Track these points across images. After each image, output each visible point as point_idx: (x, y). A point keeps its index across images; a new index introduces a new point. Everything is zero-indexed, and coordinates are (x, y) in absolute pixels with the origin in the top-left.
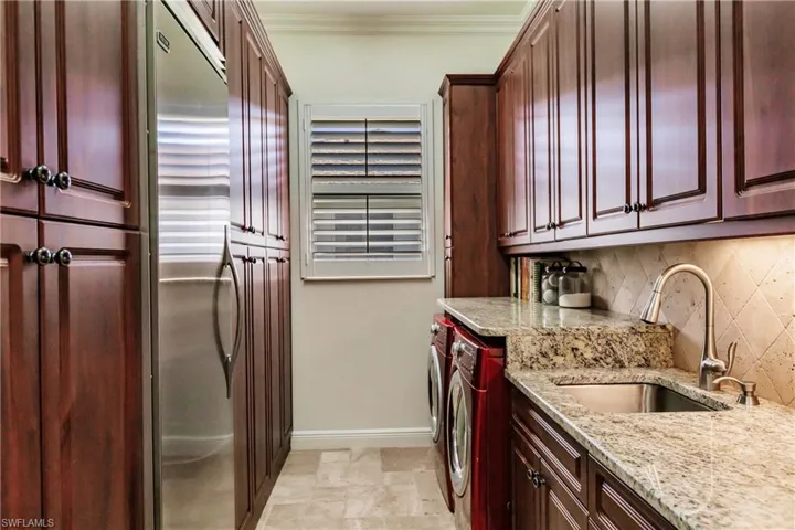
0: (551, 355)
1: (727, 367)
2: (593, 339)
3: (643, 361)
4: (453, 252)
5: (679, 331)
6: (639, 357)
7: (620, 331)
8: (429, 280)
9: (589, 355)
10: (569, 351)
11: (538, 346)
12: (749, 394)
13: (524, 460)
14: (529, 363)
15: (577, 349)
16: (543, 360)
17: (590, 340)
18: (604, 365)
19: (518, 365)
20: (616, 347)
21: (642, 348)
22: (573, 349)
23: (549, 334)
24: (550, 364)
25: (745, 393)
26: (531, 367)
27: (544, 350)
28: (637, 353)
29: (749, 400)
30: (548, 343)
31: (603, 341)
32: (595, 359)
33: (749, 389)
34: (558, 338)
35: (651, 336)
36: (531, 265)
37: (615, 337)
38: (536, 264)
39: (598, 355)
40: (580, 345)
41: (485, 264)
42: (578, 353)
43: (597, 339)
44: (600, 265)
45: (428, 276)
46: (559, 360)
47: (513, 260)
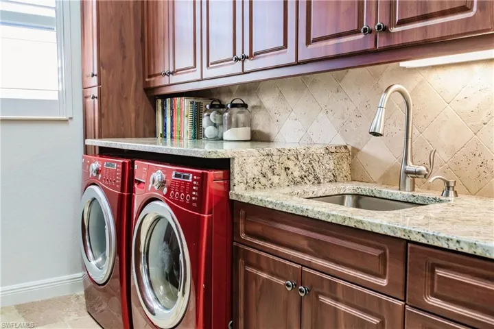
0: (269, 175)
1: (427, 170)
2: (300, 159)
3: (332, 178)
4: (100, 91)
5: (358, 150)
6: (330, 174)
7: (318, 152)
8: (66, 121)
9: (297, 174)
10: (283, 171)
11: (259, 168)
12: (451, 189)
13: (264, 275)
14: (252, 184)
15: (289, 169)
16: (263, 180)
17: (298, 159)
18: (307, 182)
19: (243, 186)
20: (315, 165)
21: (332, 166)
22: (286, 168)
23: (268, 155)
24: (268, 184)
25: (449, 187)
26: (254, 188)
27: (264, 171)
28: (330, 170)
29: (451, 193)
30: (267, 164)
31: (307, 161)
32: (302, 178)
33: (452, 185)
34: (275, 158)
35: (338, 155)
36: (186, 104)
37: (315, 156)
38: (192, 103)
39: (303, 173)
40: (290, 164)
41: (132, 106)
42: (289, 172)
43: (303, 159)
44: (261, 102)
45: (65, 117)
46: (275, 179)
47: (160, 101)
